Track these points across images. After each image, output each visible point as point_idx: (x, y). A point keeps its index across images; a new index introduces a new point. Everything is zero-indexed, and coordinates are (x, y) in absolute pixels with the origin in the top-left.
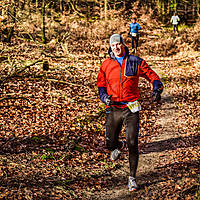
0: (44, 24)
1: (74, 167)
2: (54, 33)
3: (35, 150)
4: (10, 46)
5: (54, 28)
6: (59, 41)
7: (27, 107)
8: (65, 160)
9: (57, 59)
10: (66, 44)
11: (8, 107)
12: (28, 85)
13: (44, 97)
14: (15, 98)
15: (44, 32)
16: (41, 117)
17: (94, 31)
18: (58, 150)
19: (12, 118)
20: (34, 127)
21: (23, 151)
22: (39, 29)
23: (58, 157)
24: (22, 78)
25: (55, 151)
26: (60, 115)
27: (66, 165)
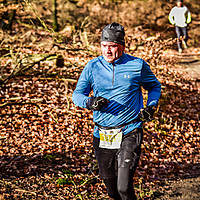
0: (56, 5)
1: (99, 194)
2: (68, 17)
3: (48, 172)
4: (12, 34)
5: (69, 11)
6: (76, 28)
7: (37, 116)
8: (88, 185)
9: (74, 52)
10: (85, 33)
11: (12, 115)
12: (37, 87)
13: (59, 103)
14: (21, 104)
15: (56, 17)
16: (55, 128)
17: (122, 15)
18: (78, 173)
19: (17, 129)
20: (46, 142)
21: (33, 173)
22: (49, 13)
23: (79, 182)
24: (30, 77)
25: (74, 174)
26: (80, 126)
27: (89, 192)
